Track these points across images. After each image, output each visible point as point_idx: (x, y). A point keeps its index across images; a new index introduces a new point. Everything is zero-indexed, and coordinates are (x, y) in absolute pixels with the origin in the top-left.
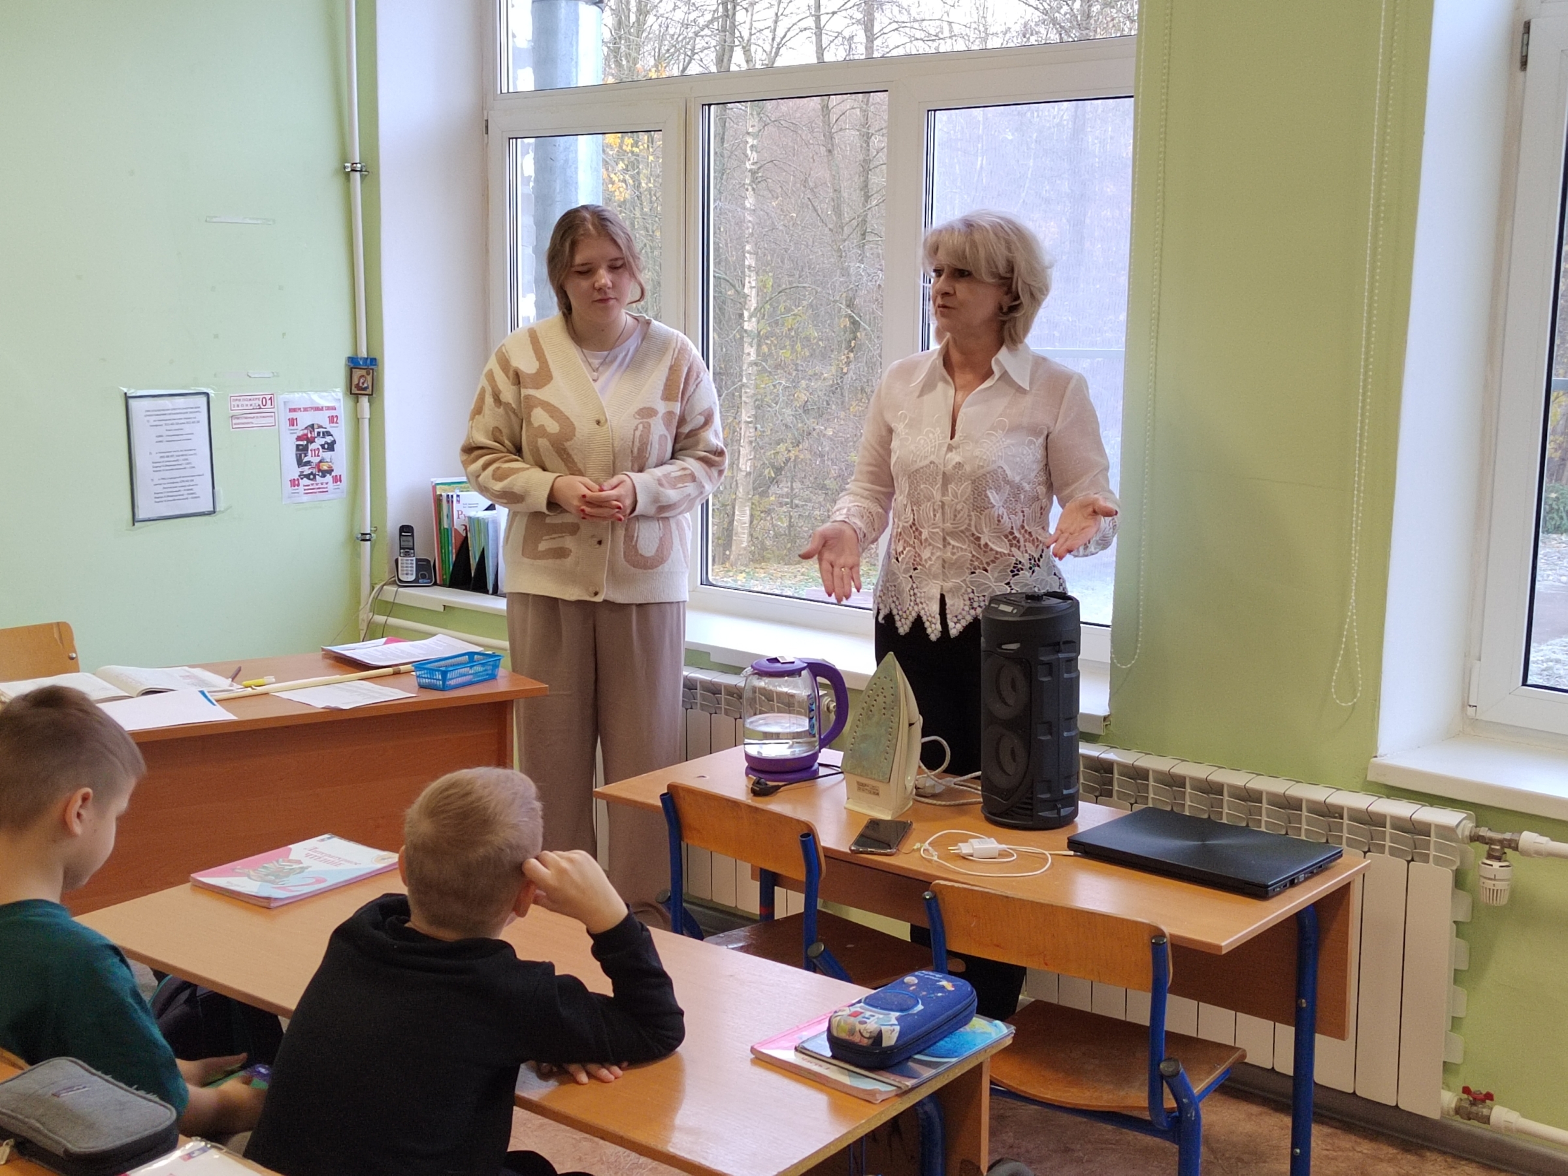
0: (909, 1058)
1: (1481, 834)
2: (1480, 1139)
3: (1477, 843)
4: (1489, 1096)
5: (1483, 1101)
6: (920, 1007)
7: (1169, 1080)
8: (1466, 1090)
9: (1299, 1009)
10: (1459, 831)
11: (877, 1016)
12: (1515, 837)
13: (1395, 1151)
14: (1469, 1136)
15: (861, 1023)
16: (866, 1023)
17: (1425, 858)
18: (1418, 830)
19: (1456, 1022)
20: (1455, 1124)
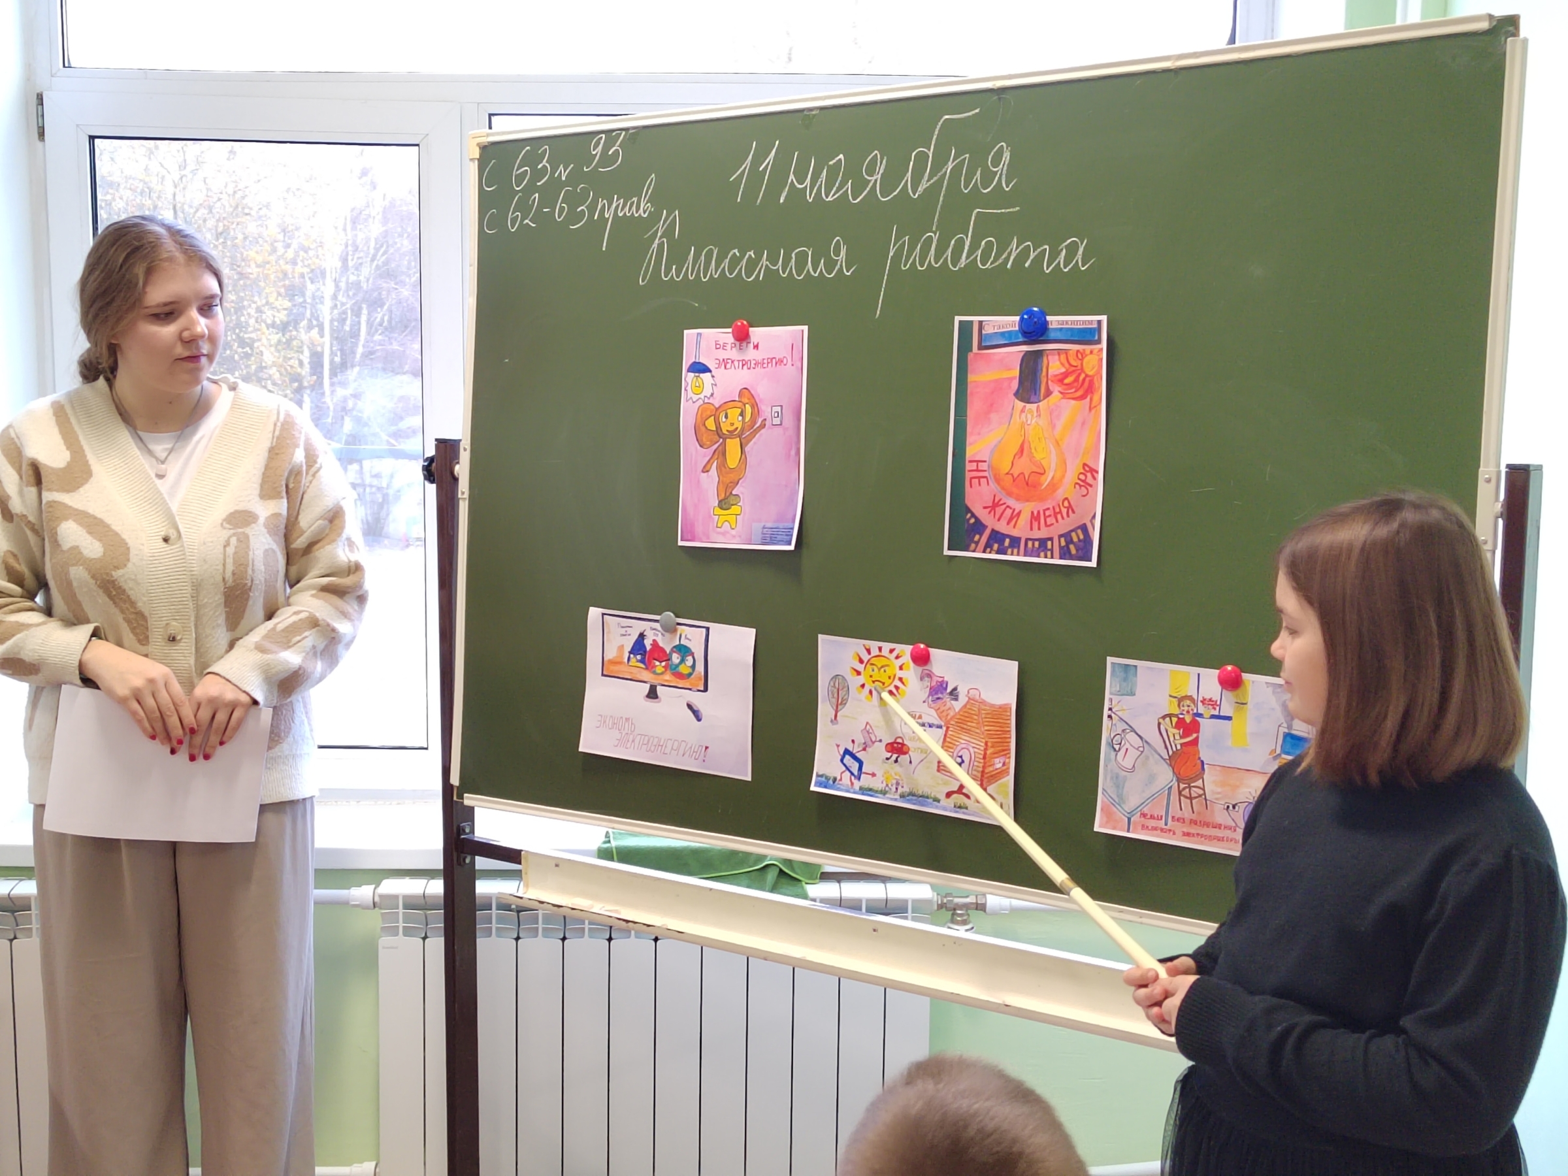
17: (29, 934)
18: (19, 908)
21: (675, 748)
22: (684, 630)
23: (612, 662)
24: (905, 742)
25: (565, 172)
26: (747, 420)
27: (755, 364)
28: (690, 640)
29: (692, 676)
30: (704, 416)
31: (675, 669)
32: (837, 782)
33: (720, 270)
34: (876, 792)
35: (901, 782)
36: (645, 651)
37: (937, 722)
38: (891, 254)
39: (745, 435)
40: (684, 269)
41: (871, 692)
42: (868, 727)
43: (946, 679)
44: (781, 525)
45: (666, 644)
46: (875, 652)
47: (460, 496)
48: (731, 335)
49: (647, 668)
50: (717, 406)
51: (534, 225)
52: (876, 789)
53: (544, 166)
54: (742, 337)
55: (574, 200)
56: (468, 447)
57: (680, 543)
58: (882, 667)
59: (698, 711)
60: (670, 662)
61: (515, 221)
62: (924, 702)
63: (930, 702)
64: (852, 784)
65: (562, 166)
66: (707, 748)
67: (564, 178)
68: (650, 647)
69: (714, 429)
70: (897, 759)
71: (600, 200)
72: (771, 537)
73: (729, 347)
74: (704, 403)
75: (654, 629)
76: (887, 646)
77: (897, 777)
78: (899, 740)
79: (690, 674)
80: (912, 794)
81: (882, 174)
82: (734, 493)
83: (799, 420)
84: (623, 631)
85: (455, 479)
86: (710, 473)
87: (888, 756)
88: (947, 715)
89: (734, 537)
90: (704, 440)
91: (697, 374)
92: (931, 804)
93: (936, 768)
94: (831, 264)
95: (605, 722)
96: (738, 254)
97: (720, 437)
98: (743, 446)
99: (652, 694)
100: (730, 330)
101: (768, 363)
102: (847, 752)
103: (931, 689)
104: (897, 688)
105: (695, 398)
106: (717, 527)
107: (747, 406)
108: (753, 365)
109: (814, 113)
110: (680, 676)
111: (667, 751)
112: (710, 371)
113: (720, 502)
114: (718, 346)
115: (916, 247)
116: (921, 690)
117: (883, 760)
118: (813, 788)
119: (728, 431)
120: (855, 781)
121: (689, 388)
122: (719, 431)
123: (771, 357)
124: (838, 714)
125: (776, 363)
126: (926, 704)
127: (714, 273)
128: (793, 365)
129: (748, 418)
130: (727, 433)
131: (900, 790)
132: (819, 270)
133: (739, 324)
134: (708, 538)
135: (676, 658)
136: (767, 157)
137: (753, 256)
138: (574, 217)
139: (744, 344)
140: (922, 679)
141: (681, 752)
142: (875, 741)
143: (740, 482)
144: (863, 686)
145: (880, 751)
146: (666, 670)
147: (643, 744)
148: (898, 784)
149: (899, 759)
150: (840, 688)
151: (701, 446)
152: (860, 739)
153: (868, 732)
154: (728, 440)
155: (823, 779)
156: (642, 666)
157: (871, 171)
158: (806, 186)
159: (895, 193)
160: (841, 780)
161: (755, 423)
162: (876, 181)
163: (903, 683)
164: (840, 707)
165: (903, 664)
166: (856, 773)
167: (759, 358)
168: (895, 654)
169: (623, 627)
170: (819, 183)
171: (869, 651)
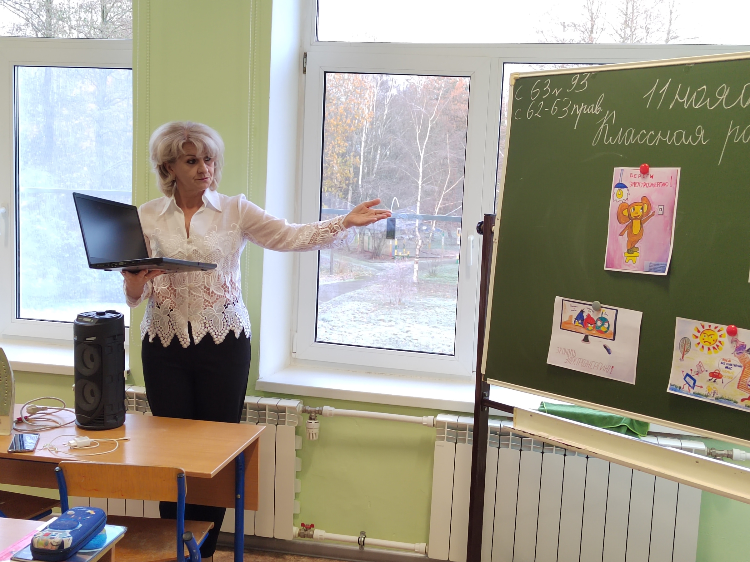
0: (77, 552)
1: (306, 409)
2: (308, 546)
3: (305, 413)
4: (312, 526)
5: (310, 528)
6: (80, 525)
7: (187, 542)
8: (303, 525)
9: (237, 499)
10: (297, 409)
11: (59, 533)
12: (321, 409)
13: (273, 558)
14: (303, 545)
15: (51, 538)
16: (54, 538)
17: (284, 423)
18: (280, 411)
19: (297, 495)
20: (297, 541)
21: (596, 366)
22: (604, 310)
23: (565, 323)
24: (720, 373)
25: (557, 92)
26: (645, 212)
27: (651, 185)
28: (607, 315)
29: (607, 333)
30: (622, 208)
31: (598, 328)
32: (681, 389)
33: (635, 140)
34: (703, 395)
35: (716, 392)
36: (583, 319)
37: (739, 364)
38: (729, 134)
39: (643, 219)
40: (616, 139)
41: (703, 347)
42: (700, 364)
43: (745, 343)
44: (660, 263)
45: (595, 316)
46: (707, 327)
47: (494, 241)
48: (639, 171)
49: (584, 327)
50: (629, 204)
51: (540, 116)
52: (702, 394)
53: (547, 89)
54: (645, 172)
55: (561, 105)
56: (500, 218)
57: (605, 269)
58: (710, 335)
59: (609, 349)
60: (596, 325)
61: (530, 114)
62: (732, 354)
63: (736, 354)
64: (689, 390)
65: (556, 89)
66: (613, 367)
67: (557, 95)
68: (586, 317)
69: (627, 215)
70: (715, 380)
71: (575, 105)
72: (654, 269)
73: (637, 176)
74: (623, 202)
75: (589, 309)
76: (713, 325)
77: (715, 389)
78: (717, 371)
79: (606, 332)
80: (722, 398)
81: (727, 96)
82: (635, 246)
83: (673, 213)
84: (573, 309)
85: (492, 233)
86: (623, 236)
87: (710, 379)
88: (746, 361)
89: (634, 267)
90: (622, 220)
91: (620, 189)
92: (732, 404)
93: (736, 386)
94: (695, 139)
95: (560, 351)
96: (645, 133)
97: (630, 219)
98: (642, 224)
99: (586, 339)
100: (639, 168)
101: (658, 185)
102: (687, 375)
103: (736, 348)
104: (717, 346)
105: (618, 200)
106: (626, 262)
107: (645, 205)
108: (649, 186)
109: (691, 65)
110: (601, 332)
111: (592, 367)
112: (627, 188)
113: (628, 250)
114: (632, 176)
115: (743, 131)
116: (731, 348)
117: (707, 381)
118: (668, 391)
119: (634, 216)
120: (691, 390)
121: (615, 195)
122: (630, 216)
123: (660, 182)
124: (684, 356)
125: (662, 185)
126: (733, 355)
127: (632, 141)
128: (671, 186)
129: (645, 210)
130: (633, 217)
131: (716, 396)
132: (688, 141)
133: (643, 166)
134: (621, 267)
135: (599, 324)
136: (664, 87)
137: (653, 134)
138: (560, 113)
139: (646, 175)
140: (731, 343)
141: (599, 368)
142: (704, 371)
143: (639, 241)
144: (699, 344)
145: (706, 376)
146: (594, 329)
147: (579, 363)
148: (714, 392)
149: (716, 381)
150: (686, 344)
151: (620, 223)
152: (695, 369)
153: (700, 366)
154: (634, 221)
155: (674, 387)
156: (582, 326)
157: (721, 94)
158: (684, 101)
159: (733, 105)
160: (683, 388)
161: (649, 213)
162: (723, 99)
163: (721, 344)
164: (685, 353)
165: (722, 334)
166: (692, 385)
167: (653, 182)
168: (718, 329)
169: (572, 307)
170: (691, 99)
171: (703, 327)
